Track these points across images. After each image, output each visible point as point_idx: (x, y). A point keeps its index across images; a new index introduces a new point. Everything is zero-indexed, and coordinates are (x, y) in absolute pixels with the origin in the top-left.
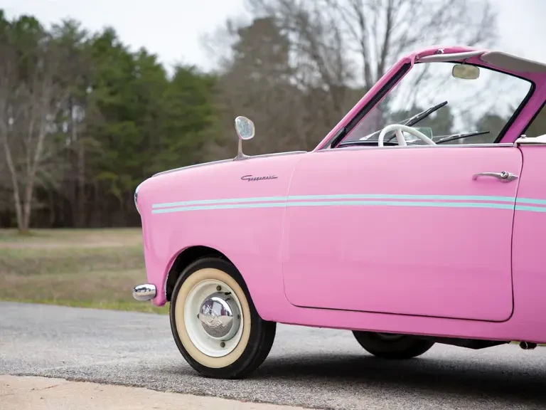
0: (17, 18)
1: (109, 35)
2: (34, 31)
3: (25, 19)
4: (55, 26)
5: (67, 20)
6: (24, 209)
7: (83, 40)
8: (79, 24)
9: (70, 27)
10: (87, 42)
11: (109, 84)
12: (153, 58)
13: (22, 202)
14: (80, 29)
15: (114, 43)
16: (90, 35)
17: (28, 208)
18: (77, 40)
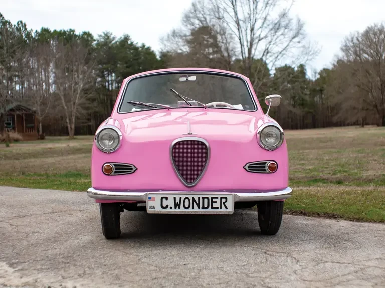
0: (81, 33)
1: (126, 39)
2: (89, 39)
3: (85, 33)
4: (100, 36)
5: (106, 33)
6: (71, 127)
7: (113, 42)
8: (112, 34)
9: (107, 36)
10: (116, 43)
11: (126, 63)
12: (149, 49)
13: (70, 123)
14: (112, 37)
15: (129, 42)
16: (117, 40)
17: (73, 127)
18: (111, 42)
